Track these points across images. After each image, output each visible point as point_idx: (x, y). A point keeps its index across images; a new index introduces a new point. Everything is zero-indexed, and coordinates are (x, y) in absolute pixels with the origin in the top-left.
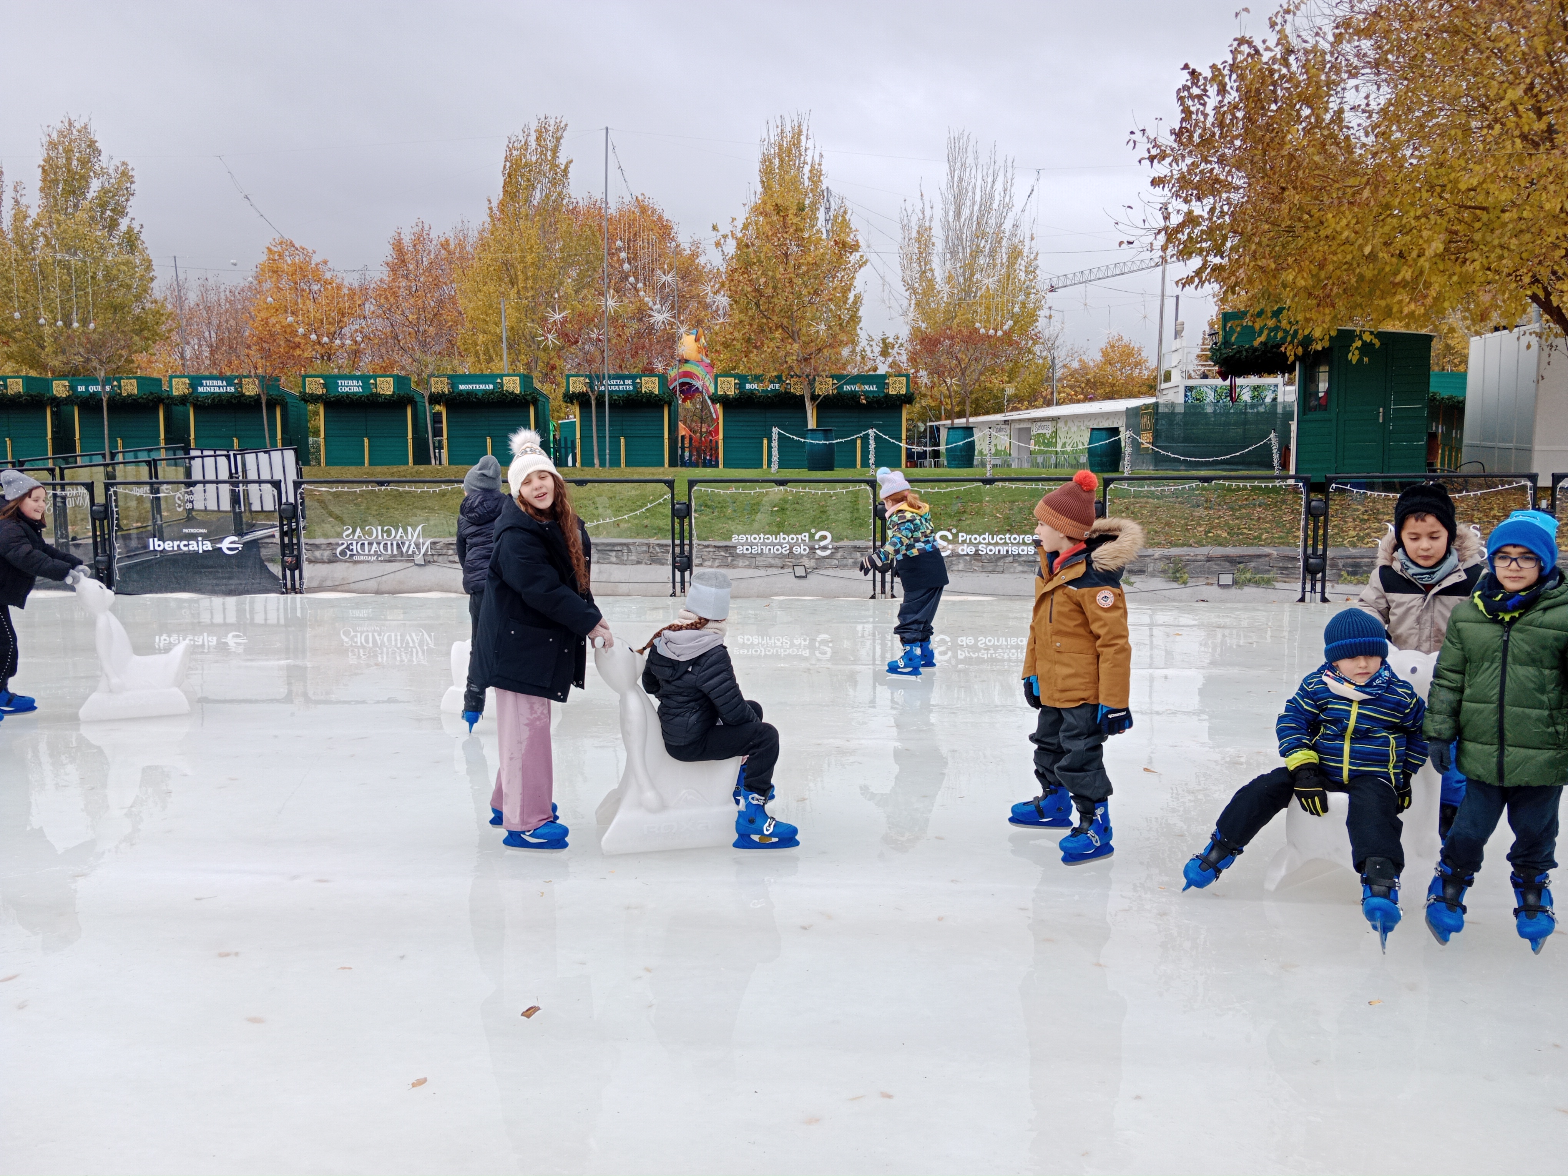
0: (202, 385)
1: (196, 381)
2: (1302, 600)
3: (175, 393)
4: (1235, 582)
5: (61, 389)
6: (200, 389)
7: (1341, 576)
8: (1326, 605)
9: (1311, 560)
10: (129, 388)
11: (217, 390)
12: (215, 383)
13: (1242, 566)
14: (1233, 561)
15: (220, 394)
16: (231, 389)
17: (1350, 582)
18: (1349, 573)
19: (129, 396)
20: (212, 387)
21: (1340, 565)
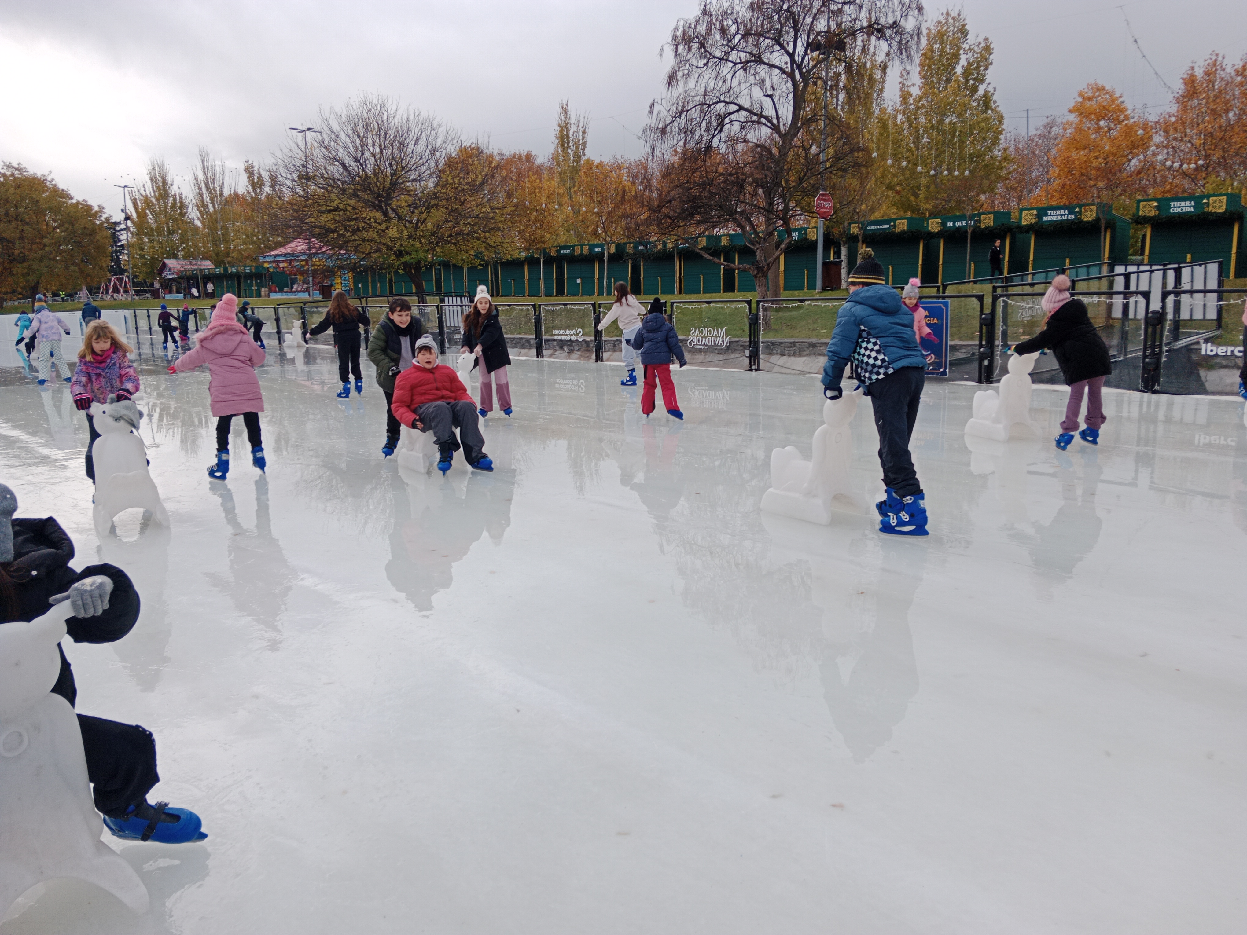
0: (1046, 215)
1: (1042, 211)
3: (1024, 223)
5: (935, 225)
6: (1045, 219)
10: (987, 221)
11: (1059, 218)
12: (1058, 212)
15: (1062, 221)
16: (1072, 217)
19: (986, 228)
20: (1055, 216)
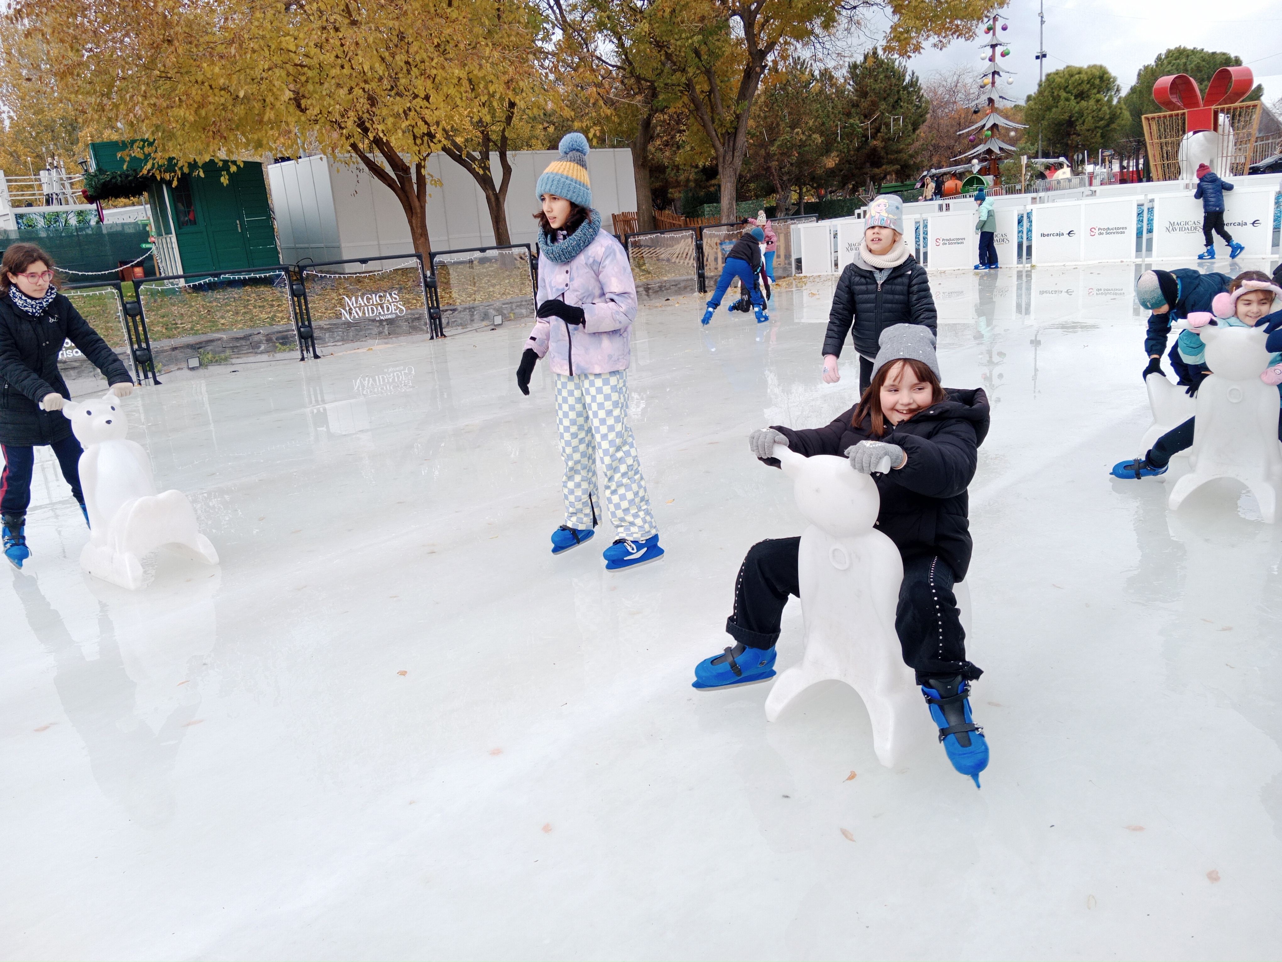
2: (303, 359)
4: (201, 364)
7: (277, 347)
8: (318, 360)
9: (302, 329)
13: (201, 350)
14: (196, 348)
17: (284, 350)
18: (282, 344)
21: (274, 339)
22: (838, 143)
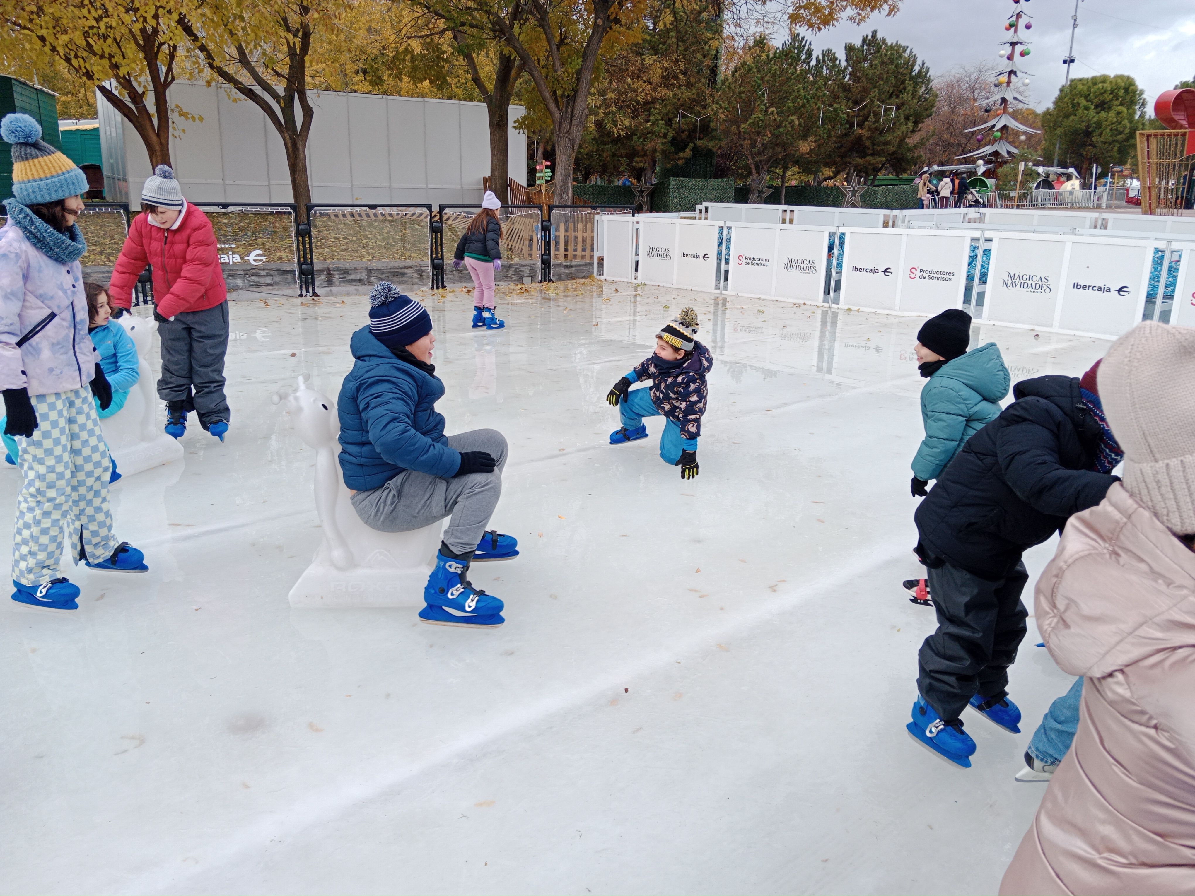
22: (818, 127)
